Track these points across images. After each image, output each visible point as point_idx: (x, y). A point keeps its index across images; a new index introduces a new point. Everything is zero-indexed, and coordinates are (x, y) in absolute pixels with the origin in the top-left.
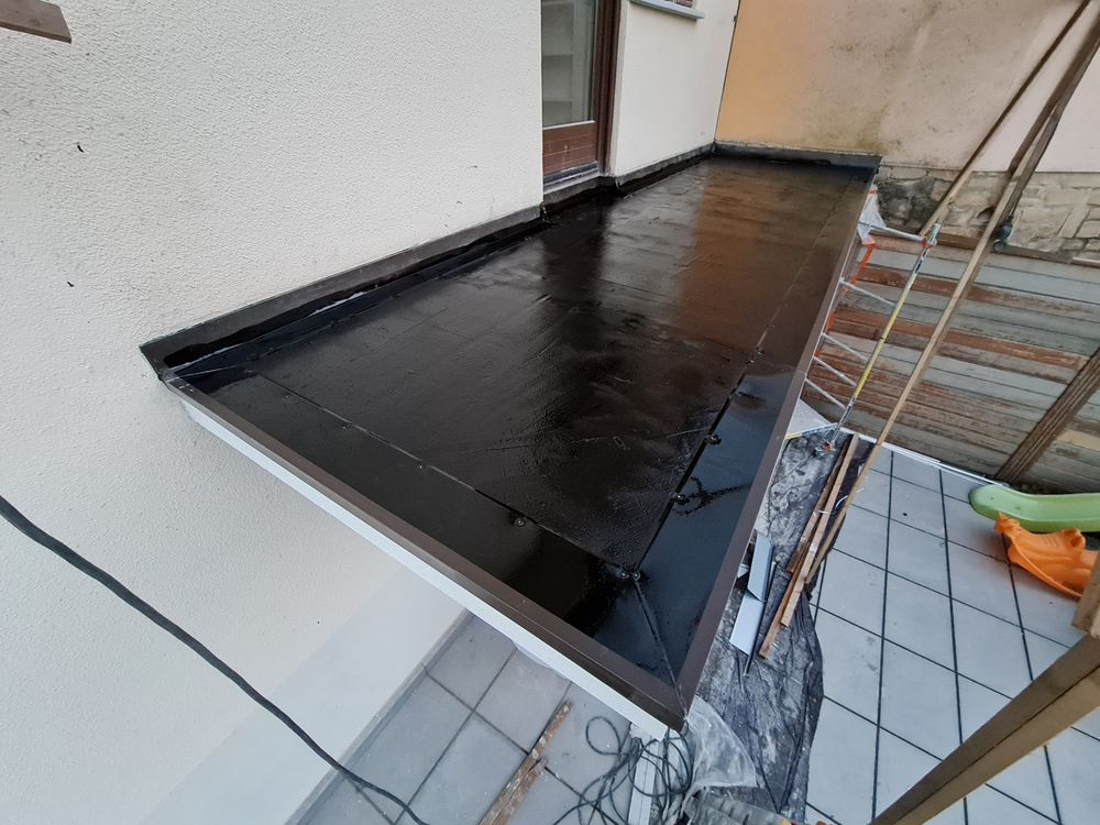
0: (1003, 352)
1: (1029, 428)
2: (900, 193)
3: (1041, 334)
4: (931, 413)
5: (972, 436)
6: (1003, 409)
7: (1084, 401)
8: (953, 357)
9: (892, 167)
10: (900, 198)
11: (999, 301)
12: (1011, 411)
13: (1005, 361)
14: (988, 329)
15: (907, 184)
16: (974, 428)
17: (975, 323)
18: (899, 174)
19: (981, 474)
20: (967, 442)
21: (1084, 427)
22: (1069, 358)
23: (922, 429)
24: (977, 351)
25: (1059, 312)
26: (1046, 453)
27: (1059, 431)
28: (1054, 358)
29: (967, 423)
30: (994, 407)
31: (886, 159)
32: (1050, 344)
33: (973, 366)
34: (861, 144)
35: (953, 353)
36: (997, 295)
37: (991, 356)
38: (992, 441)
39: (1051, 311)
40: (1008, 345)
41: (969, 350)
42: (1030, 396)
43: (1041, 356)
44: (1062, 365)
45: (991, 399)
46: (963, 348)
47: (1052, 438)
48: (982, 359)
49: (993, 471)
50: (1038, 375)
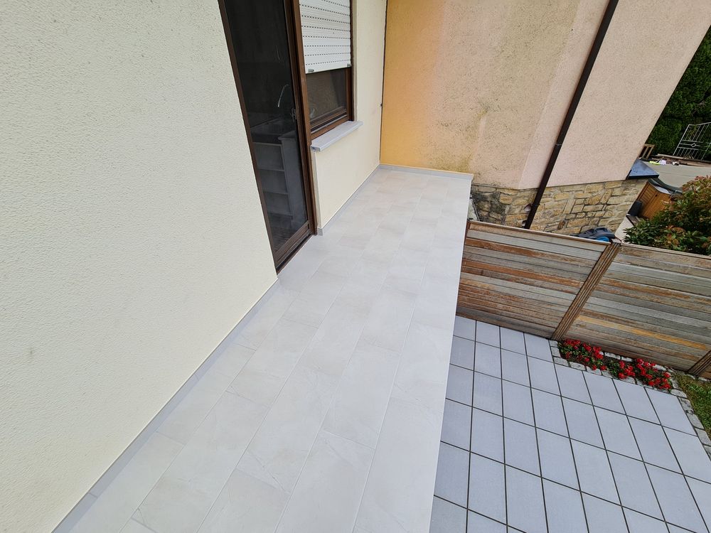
0: (545, 281)
1: (563, 315)
2: (484, 199)
3: (561, 272)
4: (515, 310)
5: (536, 320)
6: (549, 307)
7: (585, 302)
8: (522, 283)
10: (485, 201)
11: (538, 256)
12: (553, 307)
13: (546, 284)
14: (536, 270)
15: (487, 194)
16: (537, 316)
17: (530, 267)
18: (482, 189)
19: (544, 338)
21: (587, 314)
22: (575, 283)
24: (533, 280)
25: (567, 262)
26: (571, 326)
27: (576, 316)
28: (569, 283)
29: (534, 314)
30: (544, 306)
32: (566, 276)
33: (532, 287)
35: (522, 281)
36: (538, 254)
37: (539, 282)
38: (546, 322)
39: (563, 261)
40: (546, 277)
41: (529, 280)
42: (560, 301)
43: (562, 282)
44: (573, 286)
45: (544, 302)
46: (526, 279)
47: (573, 320)
48: (536, 283)
49: (549, 336)
50: (562, 291)
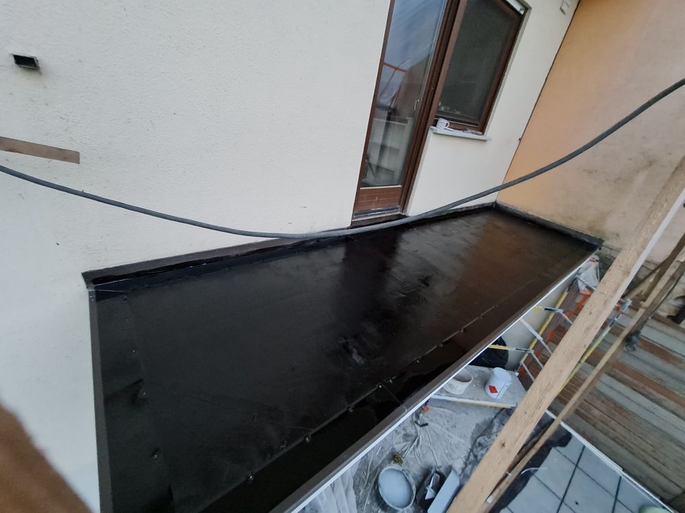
4: (619, 429)
5: (652, 461)
8: (642, 394)
9: (611, 249)
14: (671, 384)
16: (653, 454)
17: (660, 375)
19: (656, 495)
20: (647, 463)
23: (611, 438)
24: (661, 396)
30: (671, 444)
31: (606, 243)
33: (657, 406)
34: (590, 228)
35: (642, 391)
38: (668, 472)
41: (654, 393)
46: (651, 390)
48: (665, 404)
49: (668, 497)
